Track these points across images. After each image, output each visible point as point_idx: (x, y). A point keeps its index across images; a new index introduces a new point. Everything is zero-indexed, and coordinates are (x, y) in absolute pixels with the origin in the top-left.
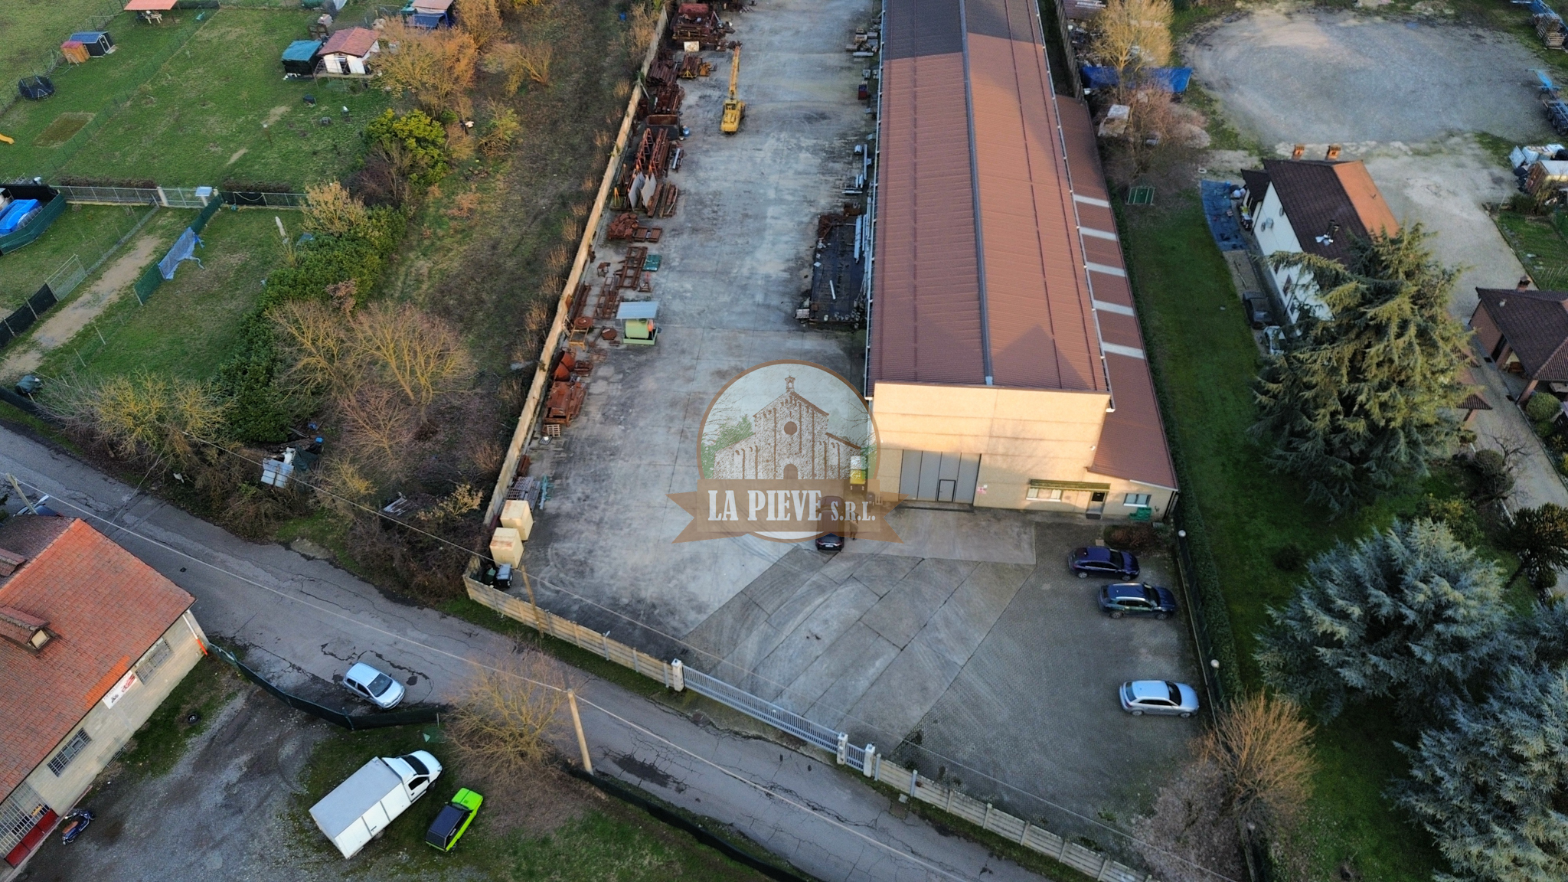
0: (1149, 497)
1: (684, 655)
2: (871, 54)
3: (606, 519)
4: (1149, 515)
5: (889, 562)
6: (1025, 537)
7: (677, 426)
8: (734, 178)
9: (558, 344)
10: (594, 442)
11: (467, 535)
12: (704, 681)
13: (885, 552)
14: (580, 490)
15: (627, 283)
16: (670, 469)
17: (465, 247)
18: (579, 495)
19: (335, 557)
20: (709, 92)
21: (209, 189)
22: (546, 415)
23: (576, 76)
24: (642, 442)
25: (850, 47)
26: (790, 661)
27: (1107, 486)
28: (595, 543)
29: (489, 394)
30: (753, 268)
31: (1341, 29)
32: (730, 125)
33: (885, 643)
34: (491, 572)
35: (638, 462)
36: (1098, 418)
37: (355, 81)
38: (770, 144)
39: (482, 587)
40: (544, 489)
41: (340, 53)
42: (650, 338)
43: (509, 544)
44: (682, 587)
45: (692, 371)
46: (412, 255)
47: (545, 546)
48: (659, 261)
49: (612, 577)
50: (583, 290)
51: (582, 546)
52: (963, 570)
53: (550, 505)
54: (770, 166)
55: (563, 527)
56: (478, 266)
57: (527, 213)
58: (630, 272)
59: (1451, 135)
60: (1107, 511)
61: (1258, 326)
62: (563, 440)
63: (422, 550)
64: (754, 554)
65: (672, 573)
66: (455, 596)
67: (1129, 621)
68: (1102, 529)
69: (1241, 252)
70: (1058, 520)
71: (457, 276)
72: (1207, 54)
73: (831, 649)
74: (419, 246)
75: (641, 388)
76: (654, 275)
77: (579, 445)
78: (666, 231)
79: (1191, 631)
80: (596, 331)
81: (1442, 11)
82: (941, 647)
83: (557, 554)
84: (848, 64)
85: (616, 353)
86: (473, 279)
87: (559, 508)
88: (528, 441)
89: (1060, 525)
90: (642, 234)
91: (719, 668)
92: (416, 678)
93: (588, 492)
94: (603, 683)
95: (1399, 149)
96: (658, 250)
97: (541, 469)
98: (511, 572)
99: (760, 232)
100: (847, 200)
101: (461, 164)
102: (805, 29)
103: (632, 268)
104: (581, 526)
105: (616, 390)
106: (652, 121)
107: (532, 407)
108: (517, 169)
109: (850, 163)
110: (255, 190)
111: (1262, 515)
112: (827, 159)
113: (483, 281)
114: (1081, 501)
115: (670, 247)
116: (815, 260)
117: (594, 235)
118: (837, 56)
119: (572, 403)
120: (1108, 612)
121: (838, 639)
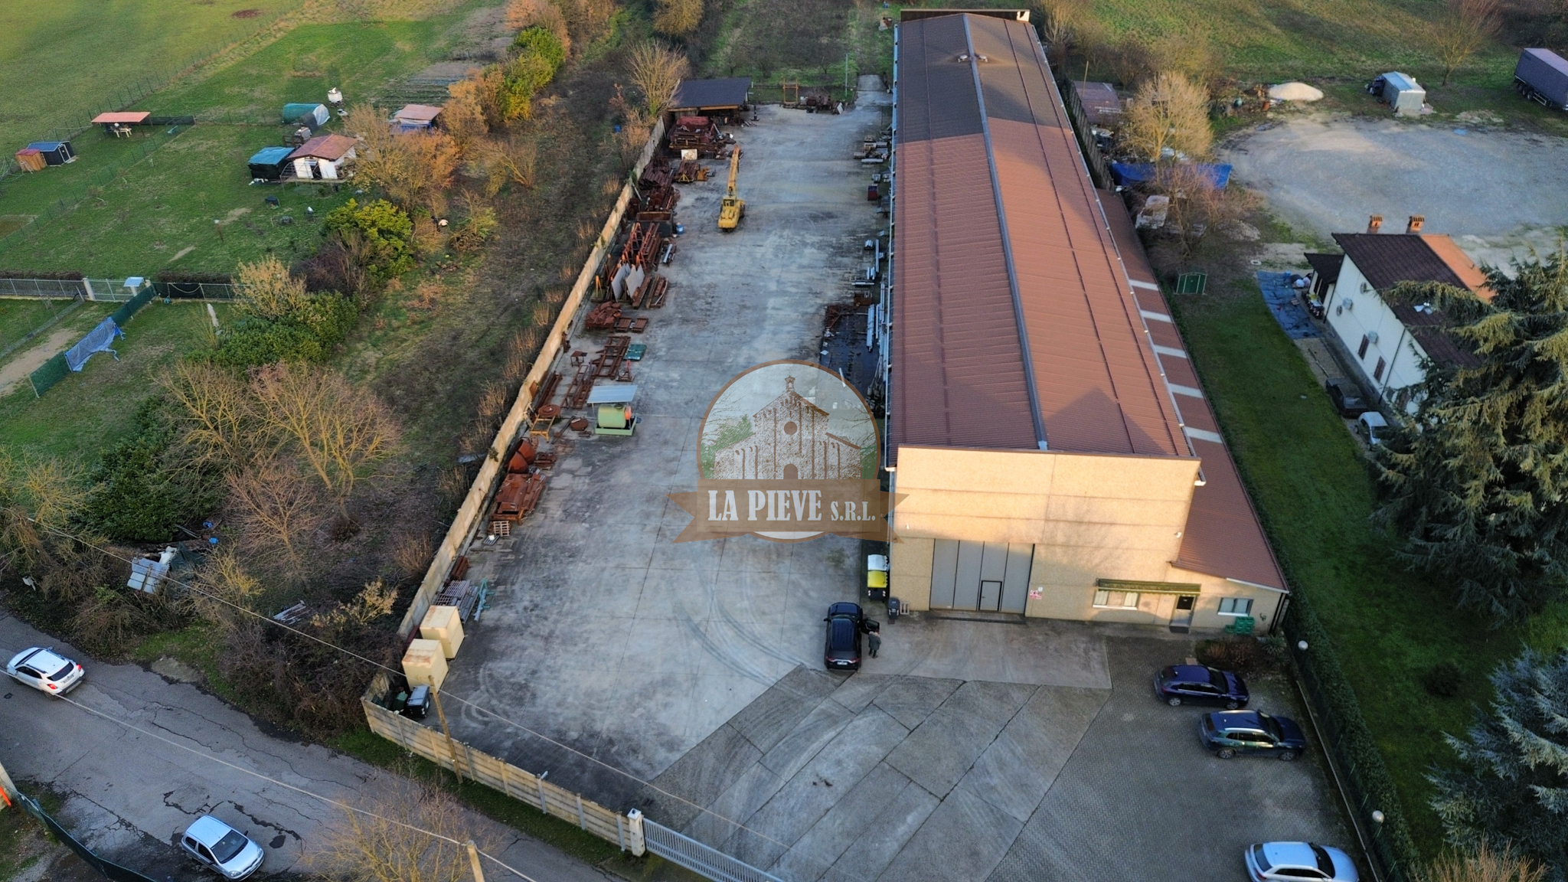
0: (1250, 603)
1: (648, 808)
2: (880, 161)
3: (557, 632)
4: (1252, 627)
5: (921, 686)
6: (1095, 654)
7: (654, 523)
8: (732, 272)
9: (517, 433)
10: (550, 542)
11: (373, 646)
12: (672, 841)
13: (914, 673)
14: (528, 598)
15: (604, 372)
16: (642, 573)
17: (421, 338)
18: (526, 603)
19: (205, 680)
20: (706, 195)
21: (140, 279)
22: (495, 508)
23: (563, 180)
24: (610, 542)
25: (858, 154)
26: (791, 815)
27: (1197, 588)
28: (542, 661)
29: (429, 489)
30: (750, 357)
31: (1385, 135)
32: (728, 220)
33: (918, 791)
34: (402, 696)
35: (603, 564)
36: (1184, 494)
37: (325, 185)
38: (772, 241)
39: (385, 714)
40: (483, 597)
41: (311, 156)
42: (627, 428)
43: (427, 659)
44: (649, 718)
45: (676, 463)
46: (360, 346)
47: (477, 666)
48: (643, 351)
49: (559, 705)
50: (551, 381)
51: (523, 665)
52: (1018, 696)
53: (489, 616)
54: (771, 260)
55: (502, 642)
56: (434, 355)
57: (497, 304)
58: (609, 362)
59: (1528, 228)
60: (1197, 622)
61: (1354, 414)
62: (513, 540)
63: (313, 666)
64: (744, 674)
65: (637, 699)
66: (352, 728)
67: (1243, 763)
68: (1193, 644)
69: (1316, 340)
70: (1134, 634)
71: (410, 365)
72: (1242, 157)
73: (845, 800)
74: (369, 337)
75: (613, 481)
76: (636, 365)
77: (532, 545)
78: (652, 322)
79: (1330, 775)
80: (565, 422)
81: (1489, 119)
82: (995, 796)
83: (491, 676)
84: (856, 170)
85: (587, 444)
86: (426, 369)
87: (499, 619)
88: (469, 541)
89: (1137, 640)
90: (623, 324)
91: (694, 825)
92: (284, 837)
93: (538, 600)
94: (537, 844)
95: (1474, 242)
96: (642, 340)
97: (482, 573)
98: (428, 696)
99: (759, 323)
100: (858, 292)
101: (429, 259)
102: (809, 140)
103: (612, 357)
104: (525, 641)
105: (582, 484)
106: (642, 217)
107: (478, 502)
108: (491, 263)
109: (861, 258)
110: (192, 281)
111: (1398, 628)
112: (834, 255)
113: (438, 372)
114: (1164, 608)
115: (658, 337)
116: (822, 348)
117: (570, 324)
118: (845, 163)
119: (527, 497)
120: (1215, 749)
121: (855, 785)
